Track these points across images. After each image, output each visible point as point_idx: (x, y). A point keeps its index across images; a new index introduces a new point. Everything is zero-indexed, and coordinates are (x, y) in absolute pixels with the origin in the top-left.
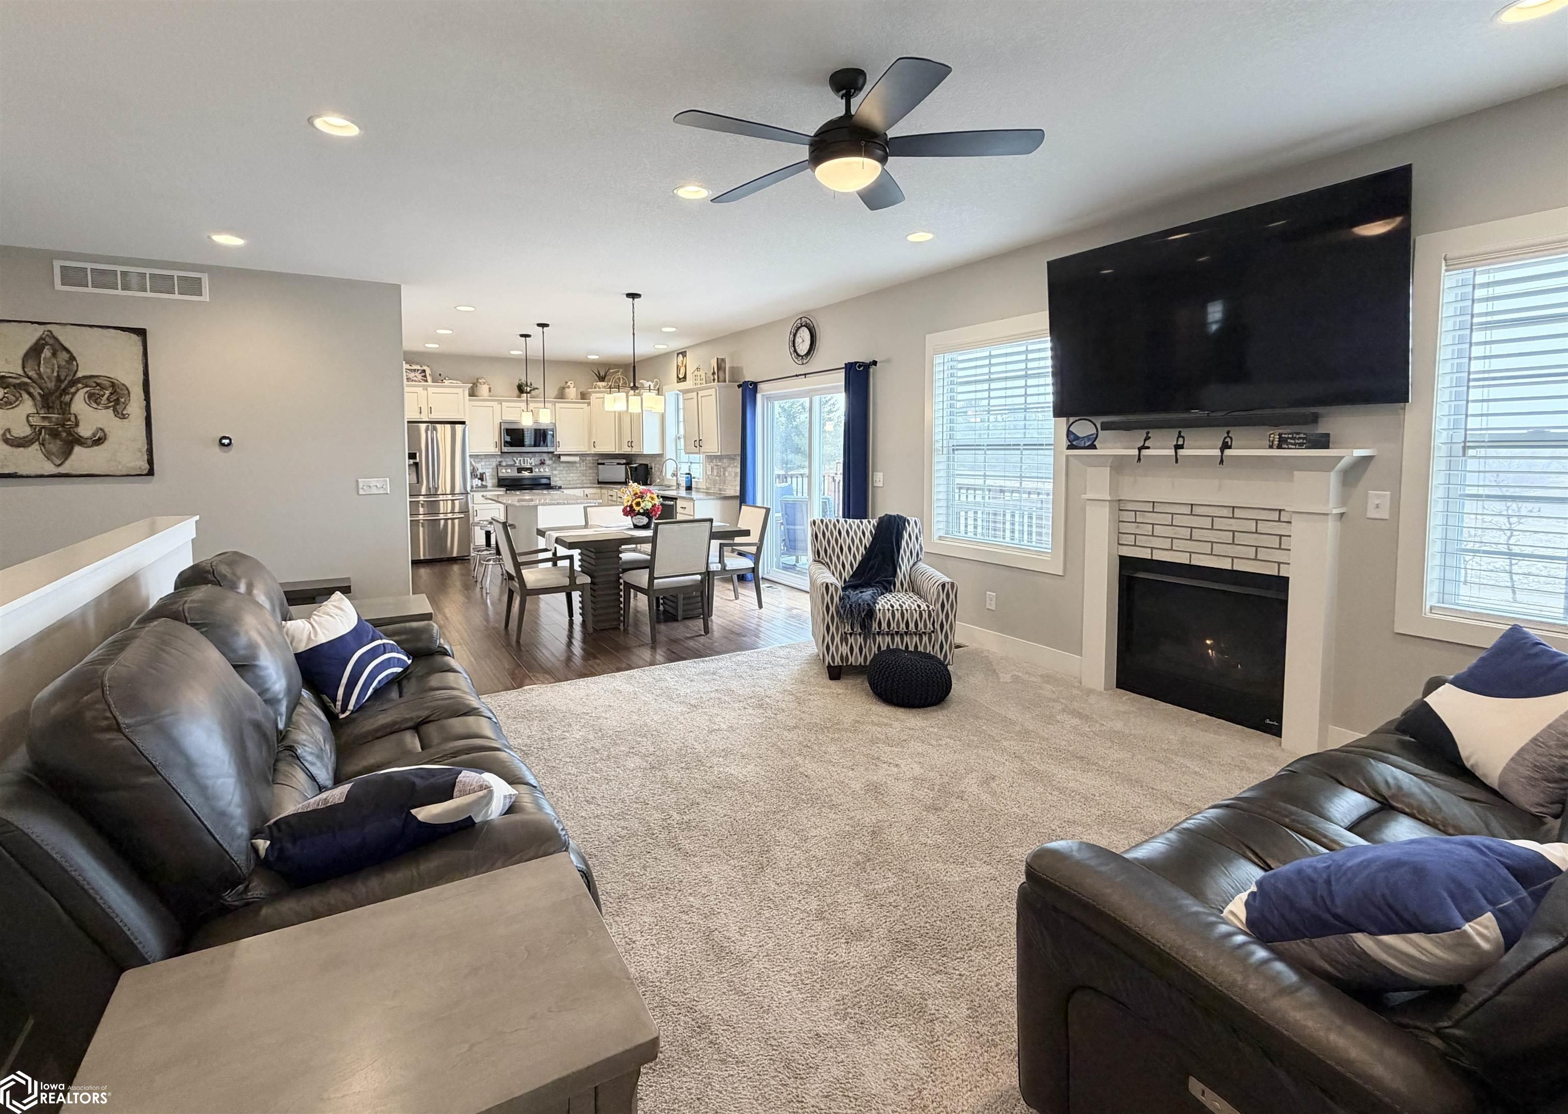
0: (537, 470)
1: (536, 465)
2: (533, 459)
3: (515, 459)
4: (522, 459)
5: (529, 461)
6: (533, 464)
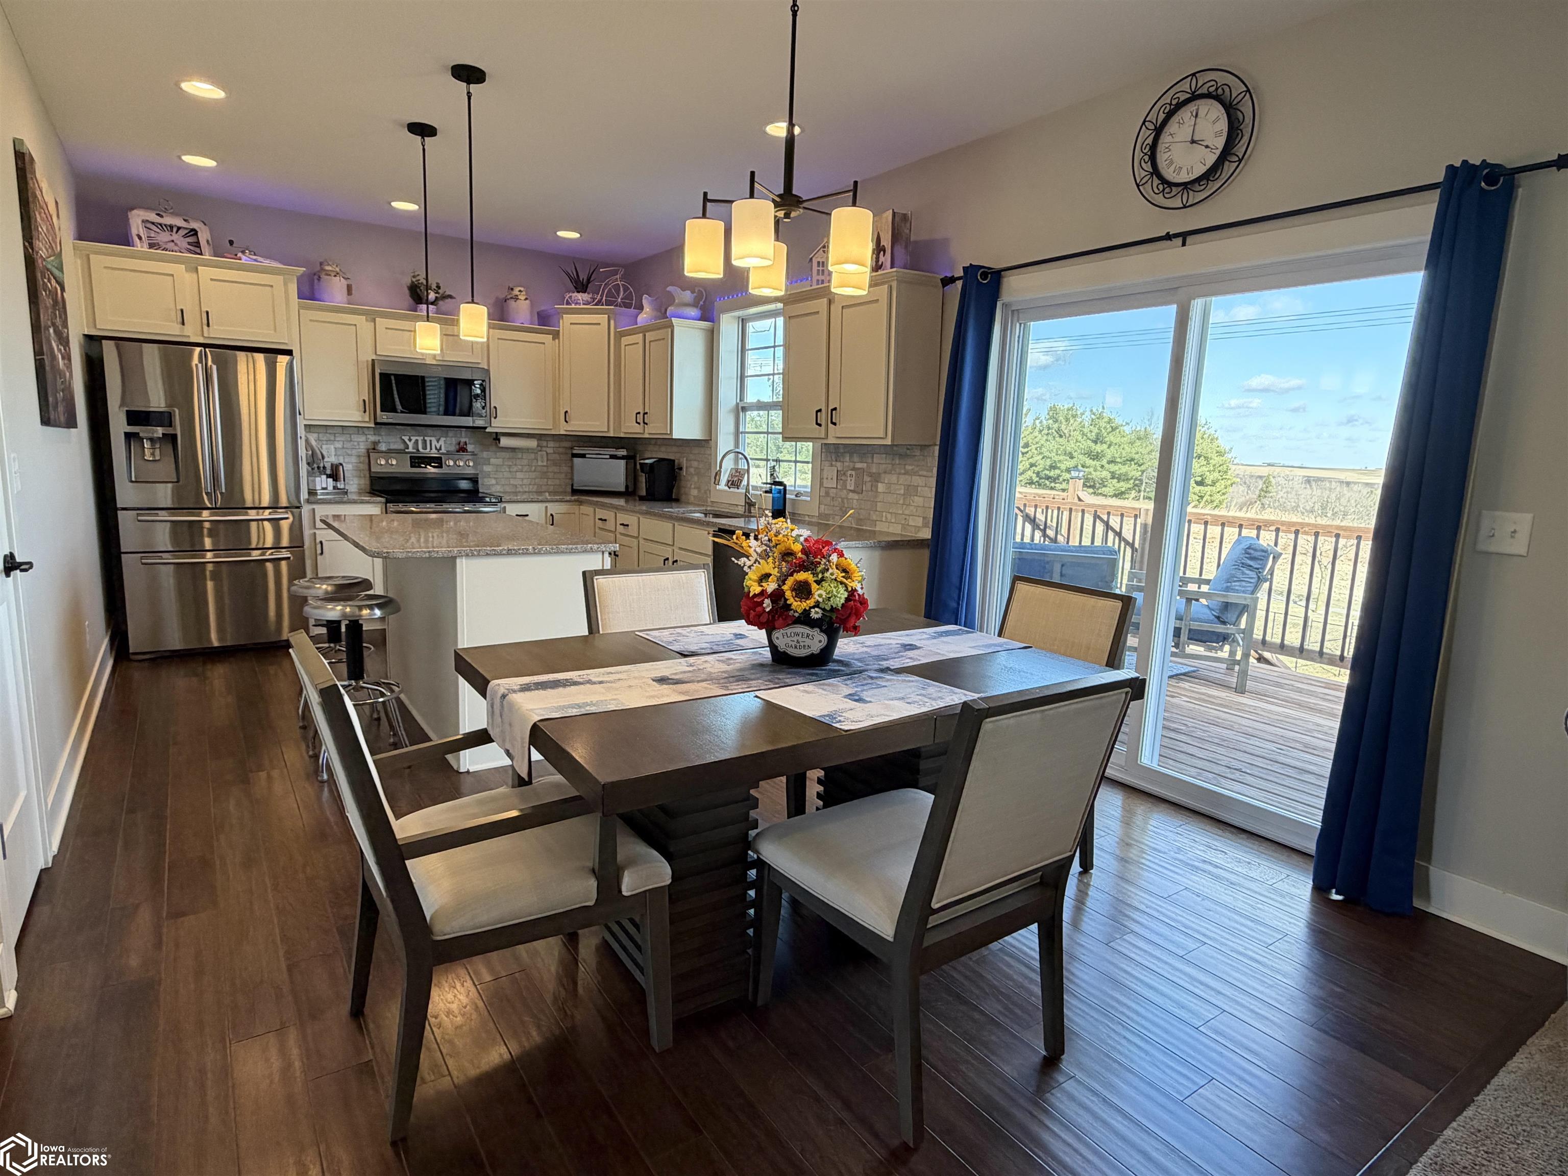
0: (451, 463)
1: (448, 453)
2: (443, 439)
3: (406, 438)
4: (420, 439)
5: (434, 443)
6: (443, 450)
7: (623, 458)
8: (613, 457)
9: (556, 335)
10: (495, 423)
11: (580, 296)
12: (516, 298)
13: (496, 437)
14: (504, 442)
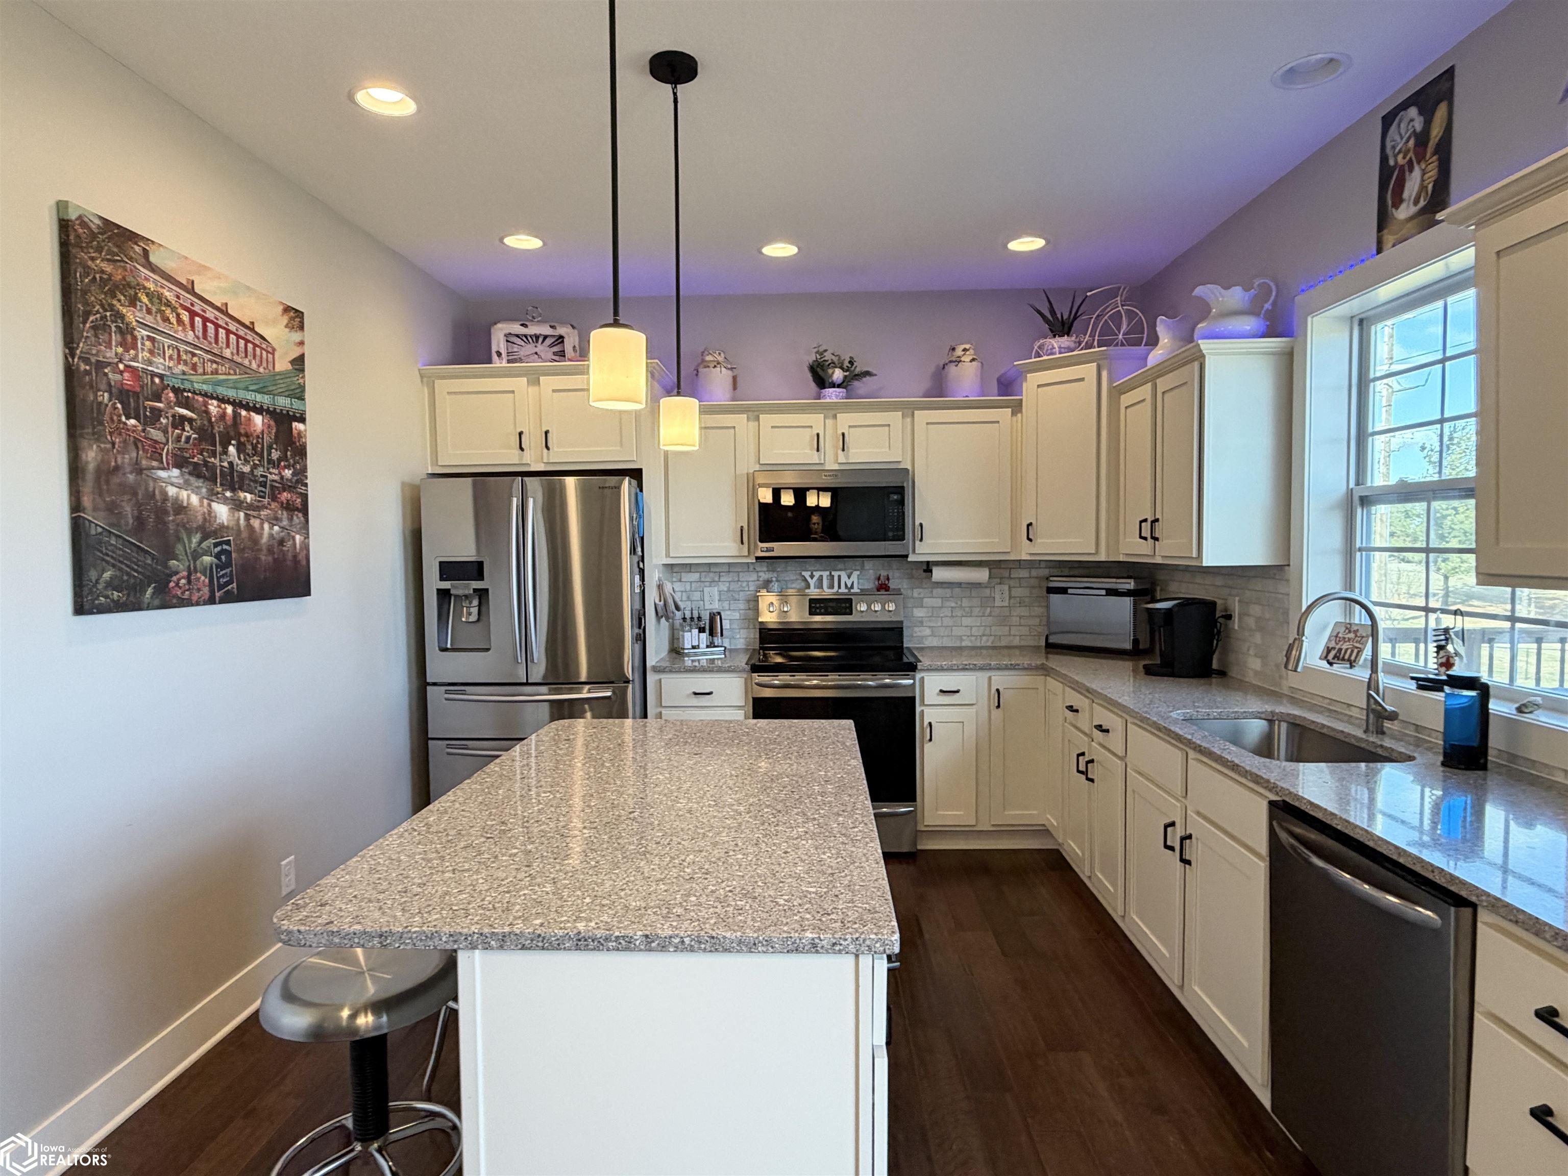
0: (863, 607)
1: (863, 593)
2: (856, 574)
3: (807, 574)
4: (825, 574)
5: (844, 578)
6: (856, 590)
7: (1128, 593)
8: (1111, 592)
9: (1017, 408)
10: (920, 548)
11: (1057, 343)
12: (958, 361)
13: (928, 567)
14: (938, 574)
